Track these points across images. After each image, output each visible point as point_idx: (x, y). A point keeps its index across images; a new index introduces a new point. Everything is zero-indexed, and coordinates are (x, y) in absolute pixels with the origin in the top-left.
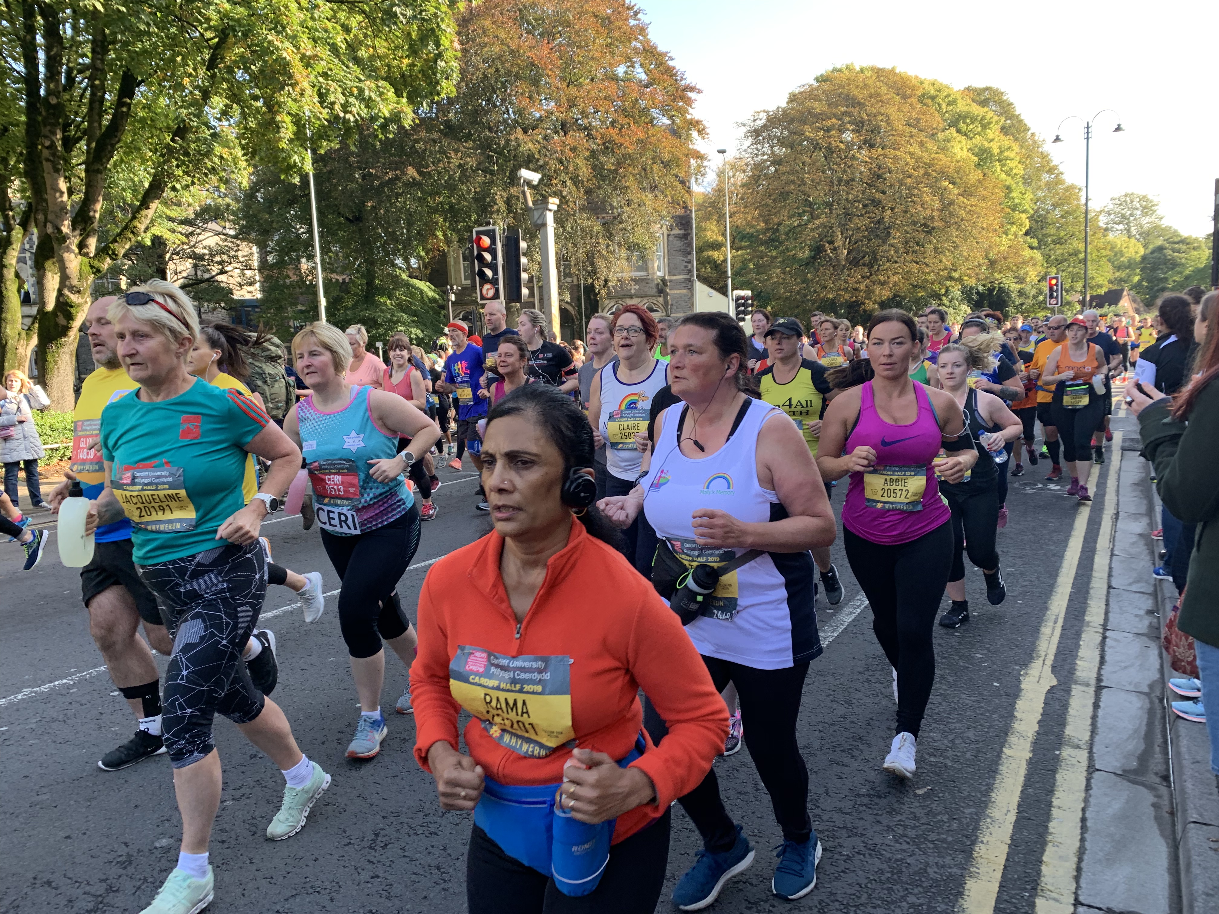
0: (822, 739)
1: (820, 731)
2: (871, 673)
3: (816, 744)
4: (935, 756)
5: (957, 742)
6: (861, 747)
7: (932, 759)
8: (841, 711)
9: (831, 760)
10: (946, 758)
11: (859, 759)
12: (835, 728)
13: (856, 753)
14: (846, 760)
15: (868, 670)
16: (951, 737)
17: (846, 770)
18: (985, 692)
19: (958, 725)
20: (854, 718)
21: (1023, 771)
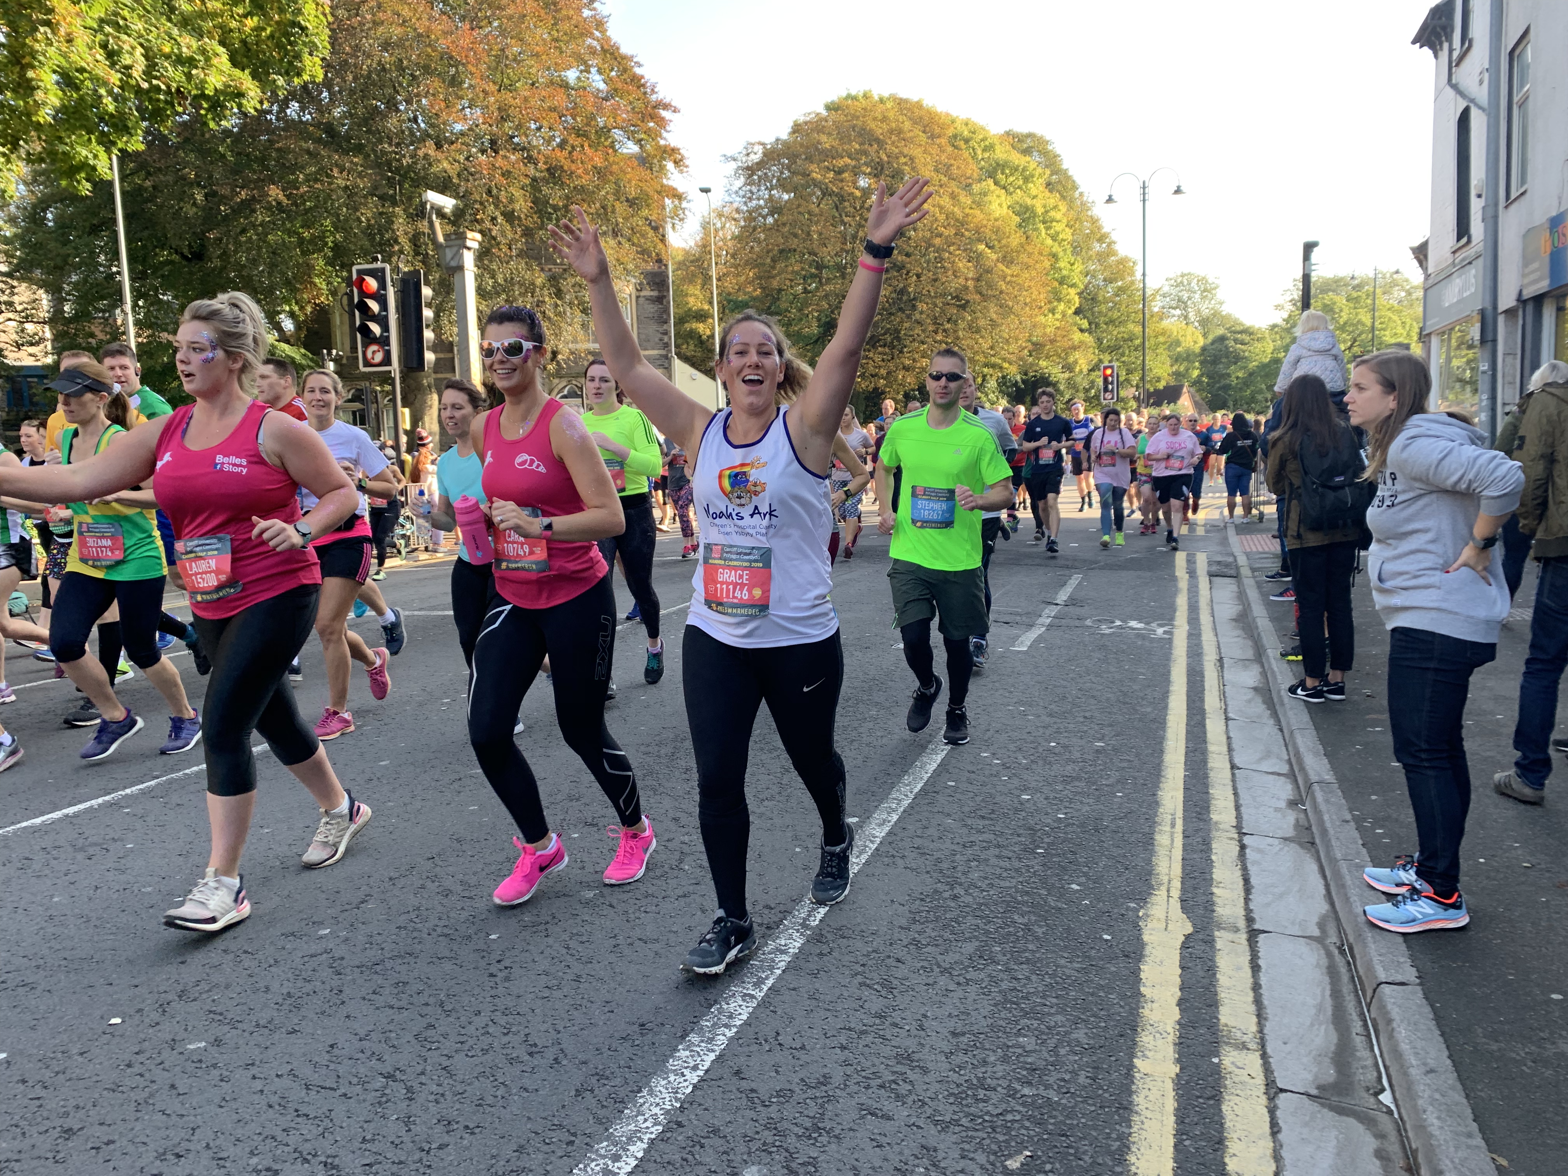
0: (847, 1063)
1: (843, 1048)
2: (918, 927)
3: (837, 1078)
4: (1029, 1083)
5: (1063, 1051)
6: (911, 1075)
7: (1026, 1091)
8: (876, 1004)
9: (861, 1106)
10: (1047, 1087)
11: (909, 1100)
12: (869, 1039)
13: (904, 1088)
14: (888, 1106)
15: (915, 921)
16: (1051, 1043)
17: (888, 1126)
18: (1093, 953)
19: (1059, 1018)
20: (897, 1017)
21: (1170, 1104)
